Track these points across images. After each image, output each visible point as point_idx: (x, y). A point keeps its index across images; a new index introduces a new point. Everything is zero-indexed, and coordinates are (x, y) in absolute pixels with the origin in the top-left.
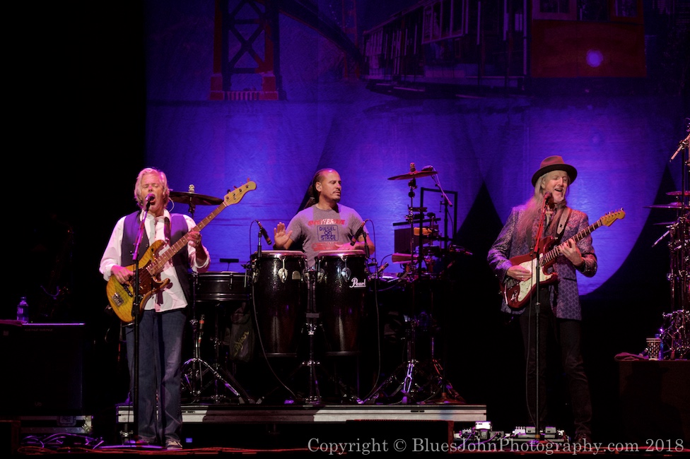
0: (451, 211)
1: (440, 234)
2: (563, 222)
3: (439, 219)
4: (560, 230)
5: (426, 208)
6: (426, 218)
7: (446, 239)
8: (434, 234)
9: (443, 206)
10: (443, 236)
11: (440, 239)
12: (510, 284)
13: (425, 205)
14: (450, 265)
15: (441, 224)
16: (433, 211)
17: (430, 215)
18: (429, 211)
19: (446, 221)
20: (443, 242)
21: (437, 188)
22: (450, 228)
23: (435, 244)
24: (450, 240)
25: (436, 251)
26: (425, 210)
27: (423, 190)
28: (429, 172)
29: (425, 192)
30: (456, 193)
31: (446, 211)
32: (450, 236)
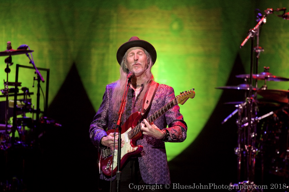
0: (43, 85)
1: (32, 107)
2: (149, 98)
3: (32, 93)
4: (146, 106)
5: (21, 83)
6: (21, 92)
7: (38, 111)
8: (28, 107)
9: (36, 82)
10: (35, 108)
11: (32, 111)
12: (104, 154)
13: (19, 81)
14: (41, 135)
15: (34, 98)
16: (27, 86)
17: (24, 89)
18: (23, 85)
19: (38, 95)
20: (35, 115)
21: (31, 65)
22: (42, 101)
23: (28, 115)
24: (42, 112)
25: (28, 122)
26: (20, 84)
27: (18, 66)
28: (23, 50)
29: (20, 69)
30: (48, 71)
31: (39, 86)
32: (42, 108)
